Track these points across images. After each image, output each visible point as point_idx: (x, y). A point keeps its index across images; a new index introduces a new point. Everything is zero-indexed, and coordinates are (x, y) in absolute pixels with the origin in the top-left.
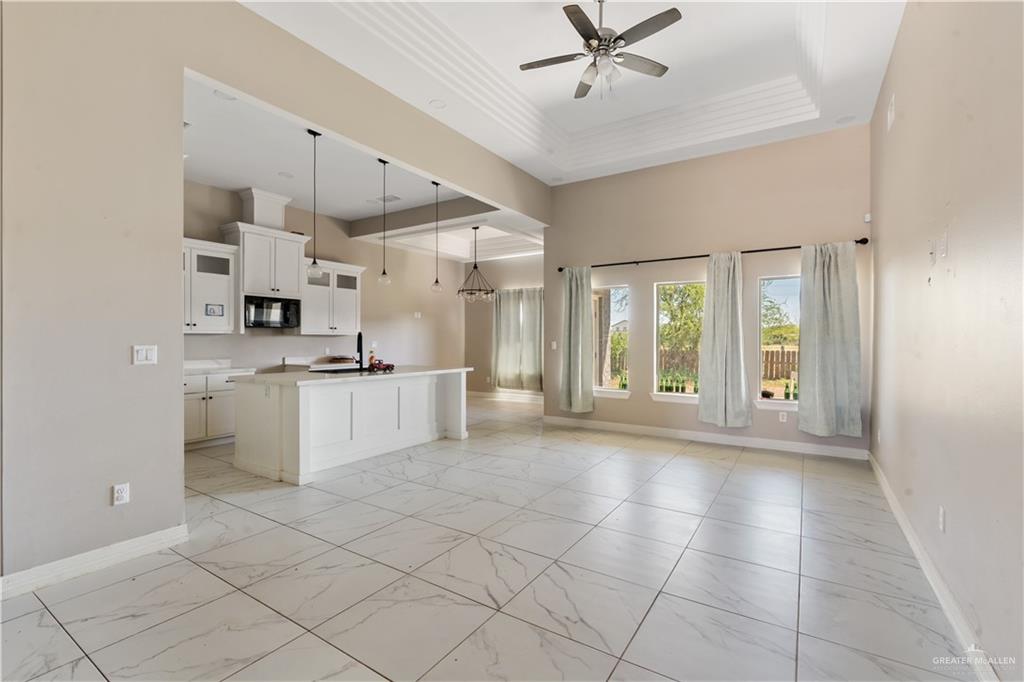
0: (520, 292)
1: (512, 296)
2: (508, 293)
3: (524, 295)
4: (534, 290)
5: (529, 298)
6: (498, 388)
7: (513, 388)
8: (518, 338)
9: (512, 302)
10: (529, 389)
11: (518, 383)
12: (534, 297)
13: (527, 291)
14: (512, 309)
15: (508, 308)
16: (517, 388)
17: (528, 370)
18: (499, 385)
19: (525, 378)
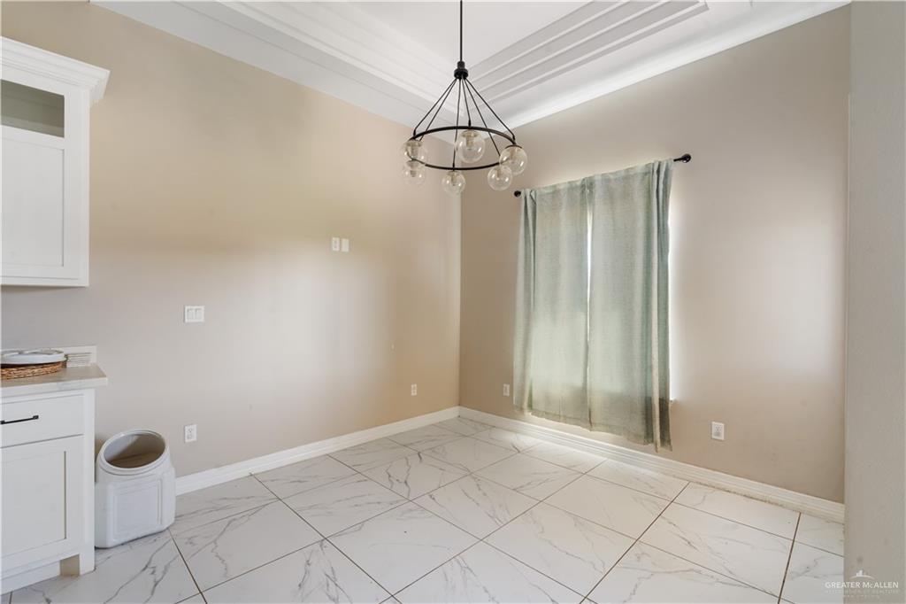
0: (588, 185)
1: (565, 199)
2: (555, 192)
3: (599, 191)
4: (627, 177)
5: (610, 196)
6: (528, 414)
7: (566, 419)
8: (580, 302)
9: (563, 213)
10: (609, 428)
11: (580, 410)
12: (626, 195)
13: (606, 179)
14: (565, 229)
15: (556, 228)
16: (576, 420)
17: (608, 379)
18: (530, 406)
19: (597, 401)
